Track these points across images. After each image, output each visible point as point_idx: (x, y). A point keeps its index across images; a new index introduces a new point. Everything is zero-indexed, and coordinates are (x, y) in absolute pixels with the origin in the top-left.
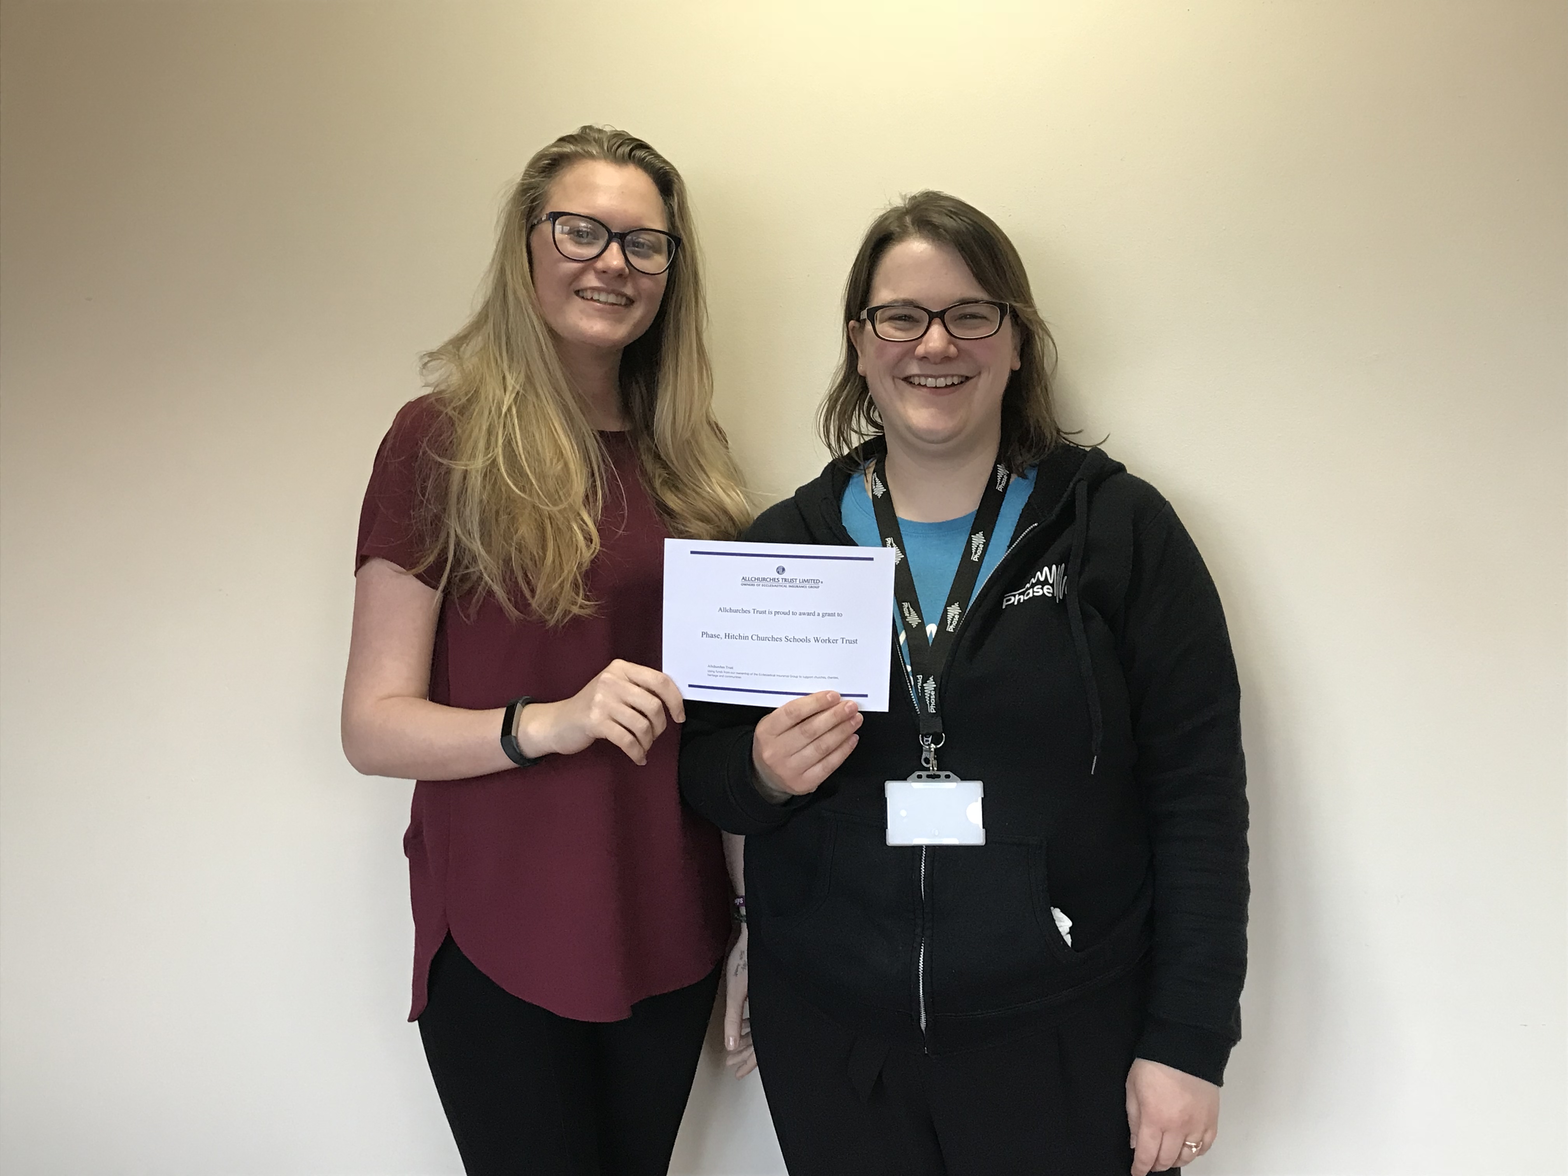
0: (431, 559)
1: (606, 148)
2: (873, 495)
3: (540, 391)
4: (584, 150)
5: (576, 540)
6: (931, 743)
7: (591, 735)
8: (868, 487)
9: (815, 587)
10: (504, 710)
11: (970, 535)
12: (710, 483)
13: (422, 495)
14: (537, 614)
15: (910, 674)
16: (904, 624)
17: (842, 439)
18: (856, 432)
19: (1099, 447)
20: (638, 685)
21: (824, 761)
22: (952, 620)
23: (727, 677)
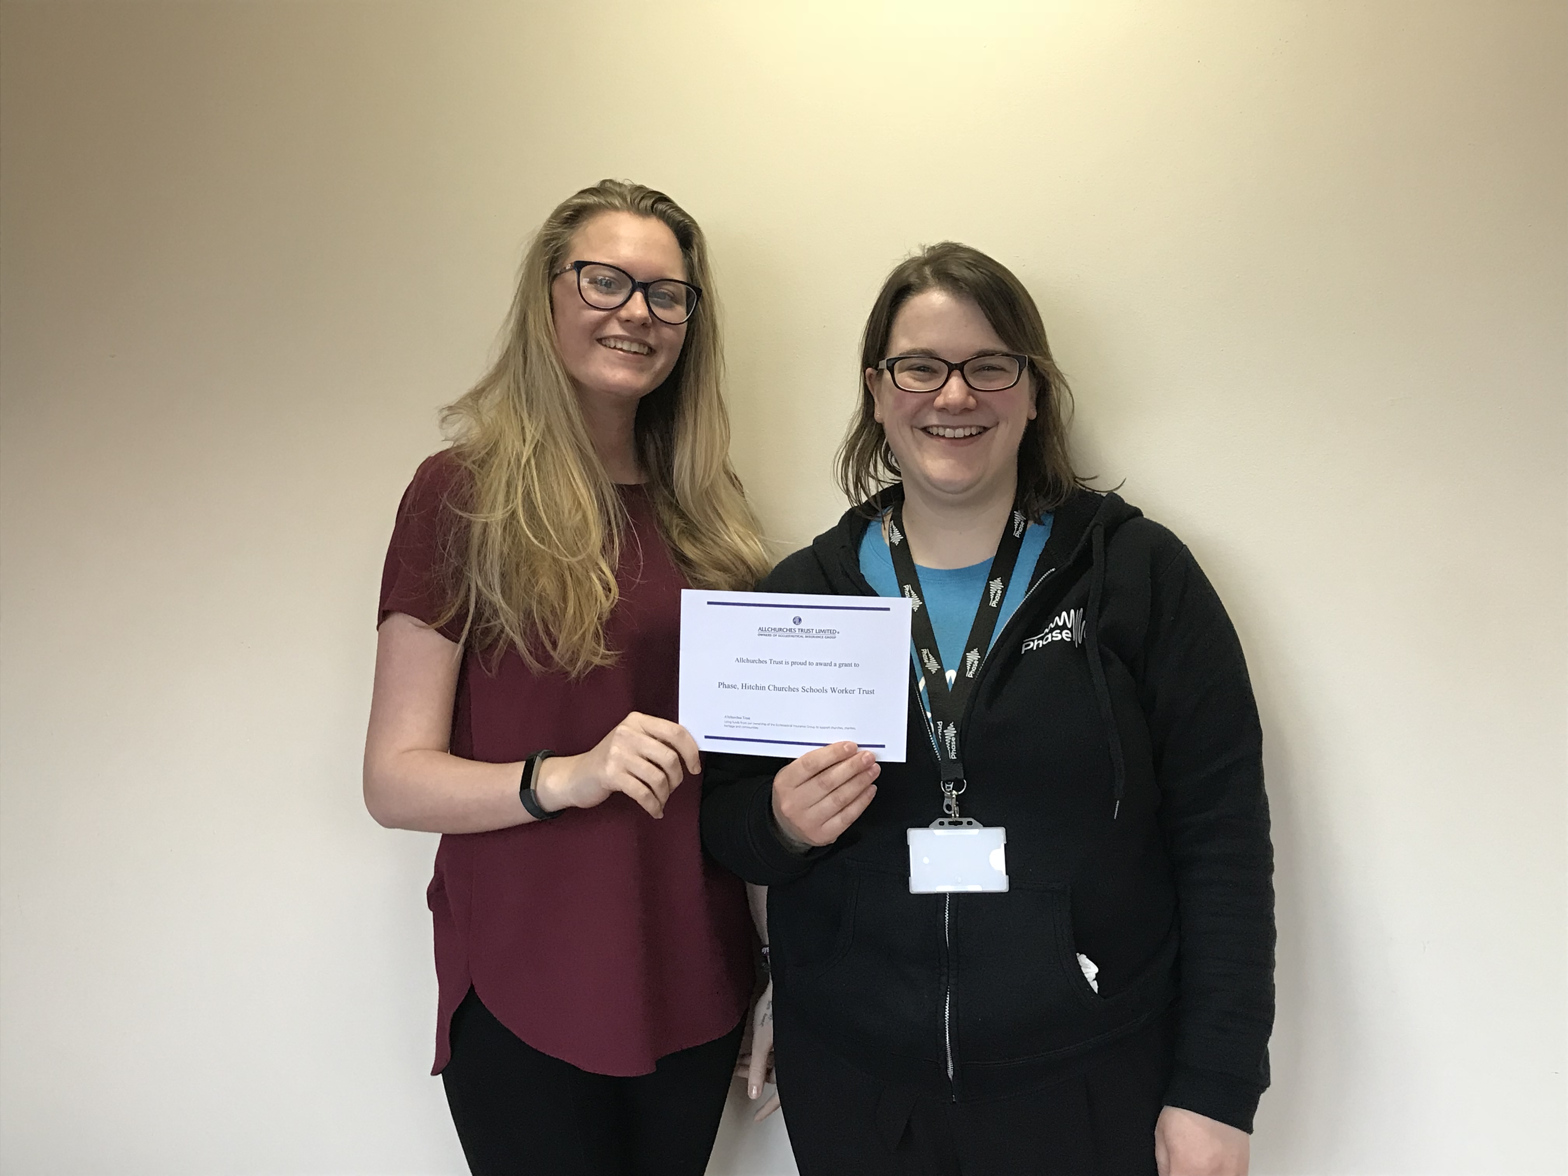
0: (453, 612)
1: (629, 200)
2: (891, 543)
3: (559, 439)
4: (608, 202)
5: (596, 591)
6: (953, 789)
7: (607, 788)
8: (885, 534)
9: (832, 637)
10: (525, 762)
11: (989, 580)
12: (727, 532)
13: (443, 549)
14: (559, 666)
15: (931, 720)
16: (923, 671)
17: (859, 485)
18: (873, 477)
19: (1115, 492)
20: (655, 738)
21: (843, 813)
22: (972, 665)
23: (744, 727)
